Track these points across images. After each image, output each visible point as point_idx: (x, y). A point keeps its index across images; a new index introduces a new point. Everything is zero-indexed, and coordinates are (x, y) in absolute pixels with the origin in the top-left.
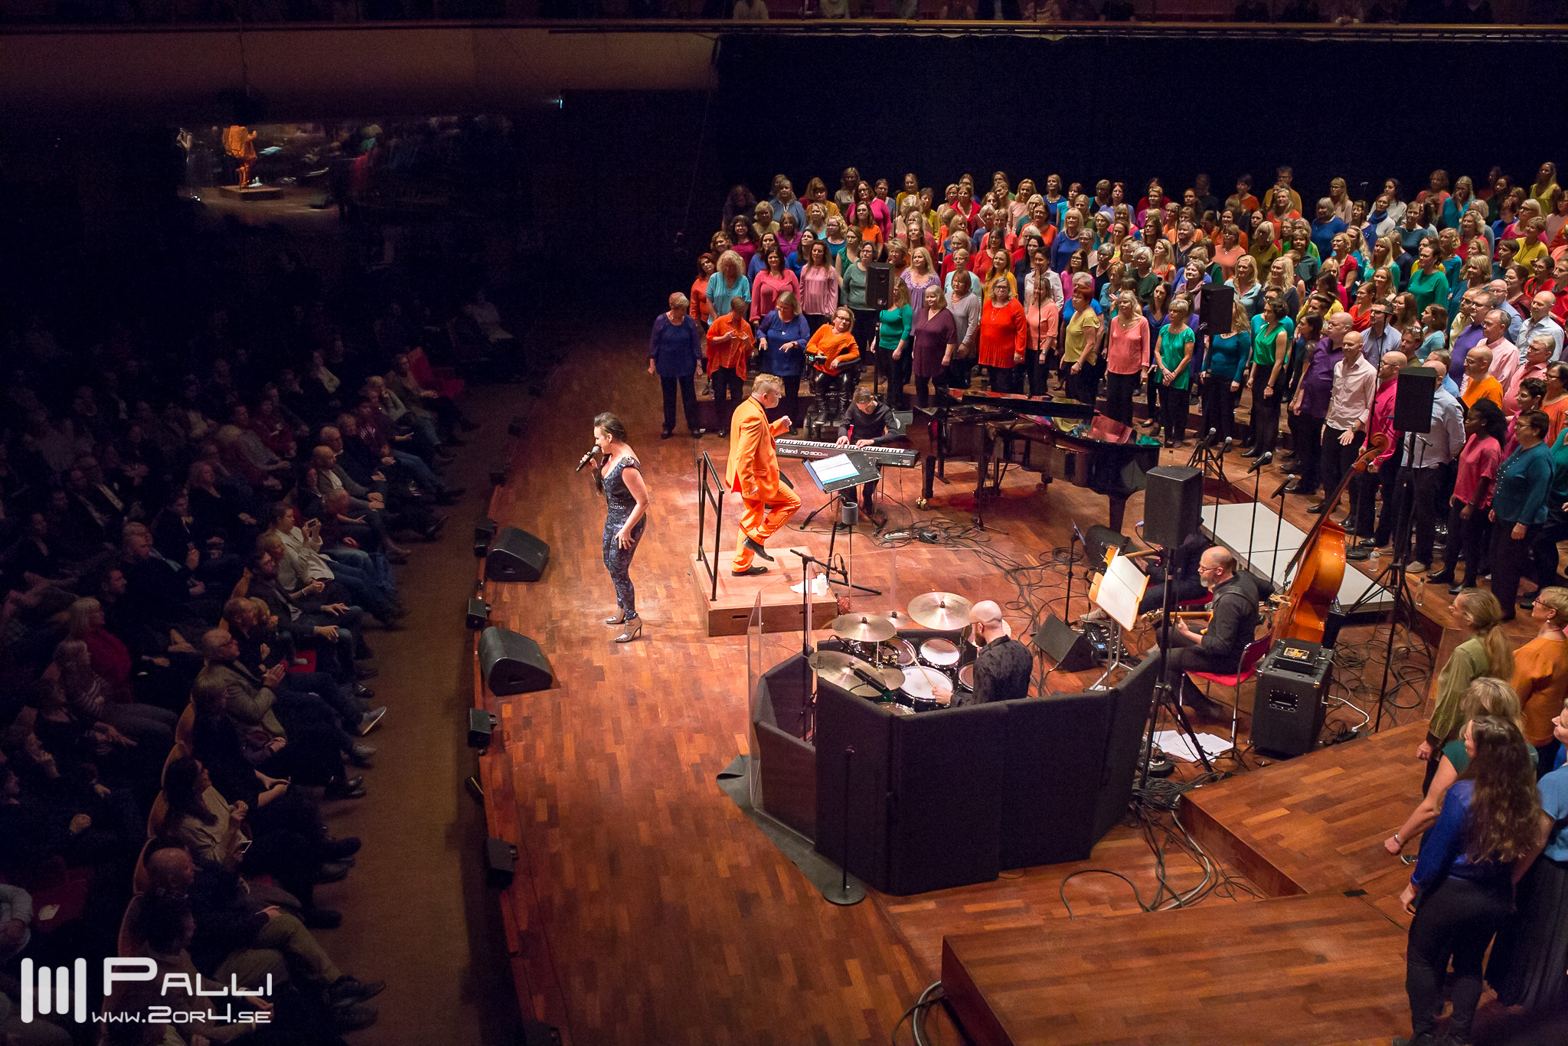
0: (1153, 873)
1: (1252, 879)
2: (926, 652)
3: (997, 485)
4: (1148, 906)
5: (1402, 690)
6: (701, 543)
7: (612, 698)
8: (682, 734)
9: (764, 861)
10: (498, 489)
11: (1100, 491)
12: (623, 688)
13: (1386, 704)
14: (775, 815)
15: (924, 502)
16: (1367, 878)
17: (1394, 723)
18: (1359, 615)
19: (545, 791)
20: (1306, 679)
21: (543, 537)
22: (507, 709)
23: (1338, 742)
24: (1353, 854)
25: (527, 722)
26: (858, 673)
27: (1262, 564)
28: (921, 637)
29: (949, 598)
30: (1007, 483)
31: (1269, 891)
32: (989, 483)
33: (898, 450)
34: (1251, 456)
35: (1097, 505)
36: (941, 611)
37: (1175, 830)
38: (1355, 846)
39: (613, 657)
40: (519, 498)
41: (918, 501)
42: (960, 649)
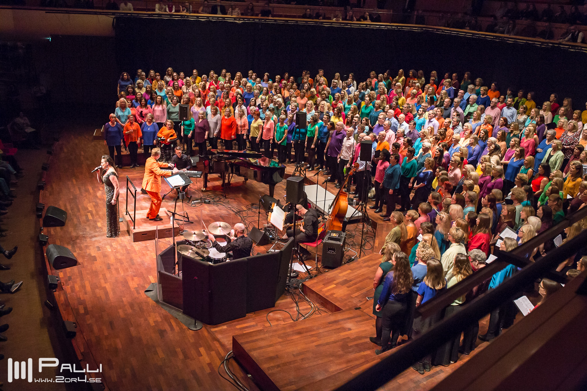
0: (295, 309)
1: (326, 308)
3: (229, 182)
4: (295, 320)
5: (366, 244)
6: (127, 209)
7: (101, 267)
8: (129, 277)
9: (166, 318)
10: (41, 192)
11: (266, 183)
12: (104, 263)
13: (362, 249)
14: (167, 302)
15: (204, 189)
16: (361, 303)
17: (365, 255)
18: (353, 221)
19: (82, 302)
20: (338, 243)
21: (63, 208)
22: (61, 274)
23: (348, 262)
24: (356, 297)
25: (70, 278)
26: (194, 252)
27: (320, 205)
29: (222, 224)
30: (232, 181)
31: (332, 311)
32: (226, 182)
33: (195, 172)
35: (264, 187)
36: (220, 228)
37: (301, 295)
38: (356, 294)
39: (99, 252)
40: (50, 195)
41: (202, 189)
42: (226, 241)
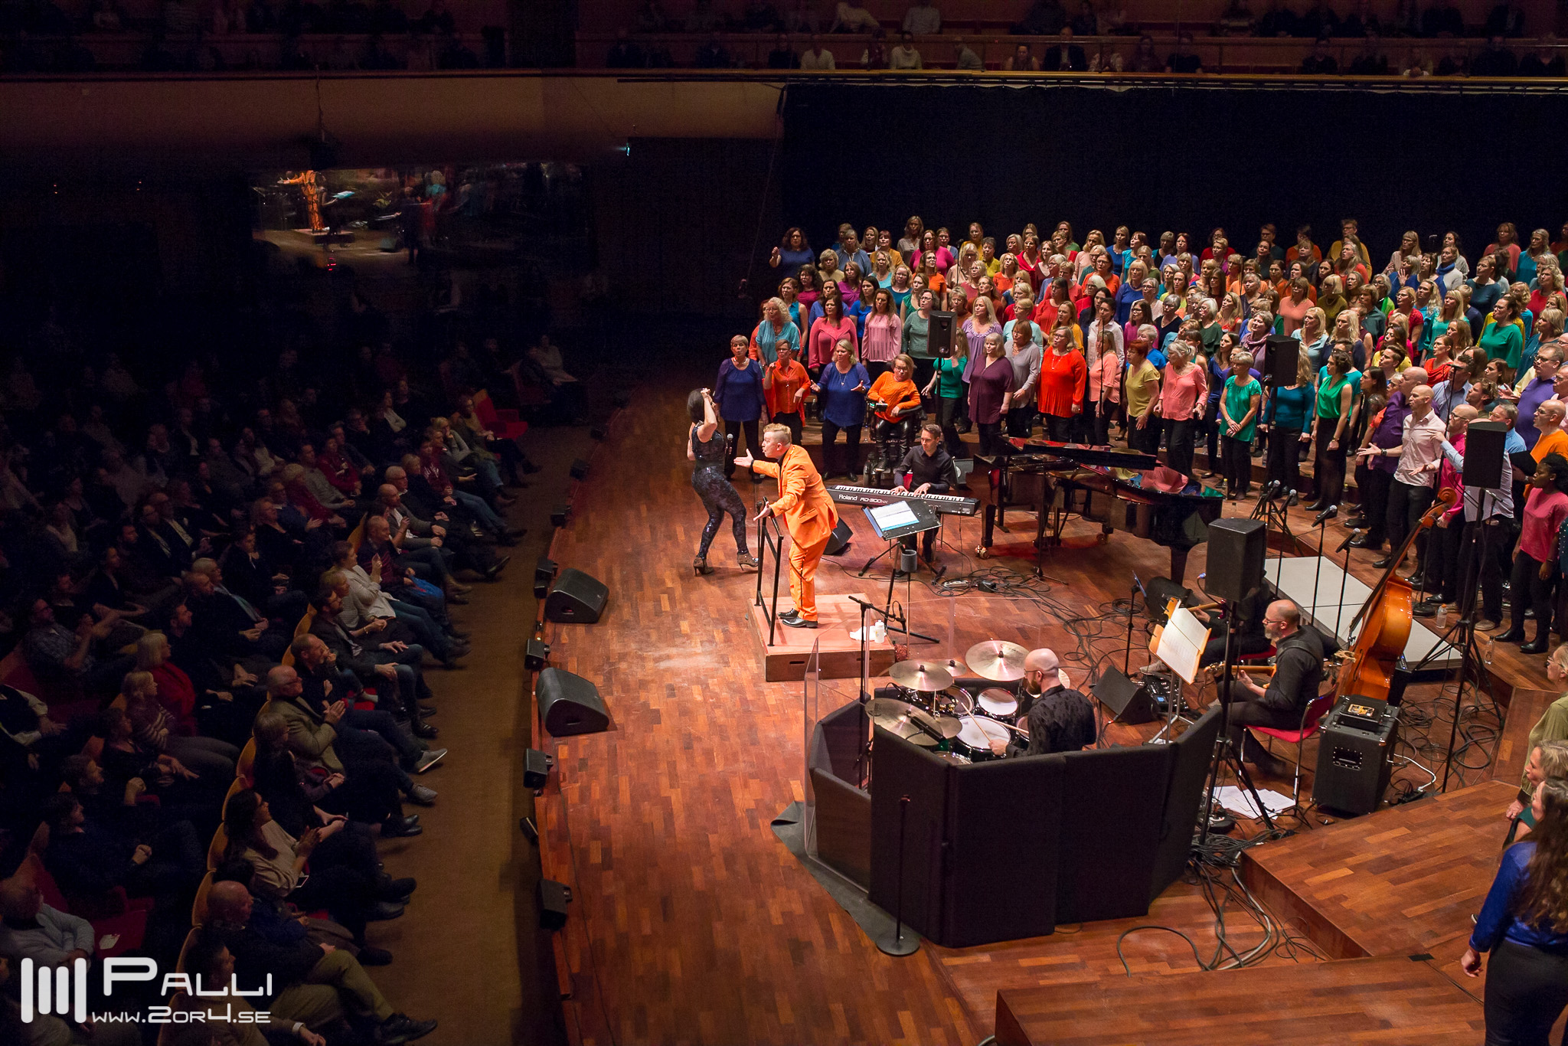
0: (1212, 931)
1: (1315, 940)
2: (983, 702)
3: (1057, 534)
4: (1207, 965)
5: (1471, 750)
6: (759, 588)
7: (668, 741)
8: (737, 779)
9: (818, 909)
10: (558, 532)
11: (1161, 542)
12: (679, 732)
13: (1454, 764)
14: (829, 863)
15: (984, 550)
16: (1434, 942)
17: (1462, 784)
18: (1428, 673)
19: (600, 833)
20: (1371, 736)
21: (602, 579)
22: (563, 749)
23: (1404, 802)
24: (1419, 917)
25: (583, 763)
26: (915, 722)
27: (1326, 618)
28: (980, 686)
29: (1008, 647)
30: (1067, 533)
31: (1332, 953)
32: (1049, 533)
33: (958, 498)
34: (1316, 509)
35: (1158, 556)
36: (999, 661)
37: (1235, 888)
38: (1420, 909)
39: (671, 699)
40: (579, 540)
41: (978, 549)
42: (1019, 700)
